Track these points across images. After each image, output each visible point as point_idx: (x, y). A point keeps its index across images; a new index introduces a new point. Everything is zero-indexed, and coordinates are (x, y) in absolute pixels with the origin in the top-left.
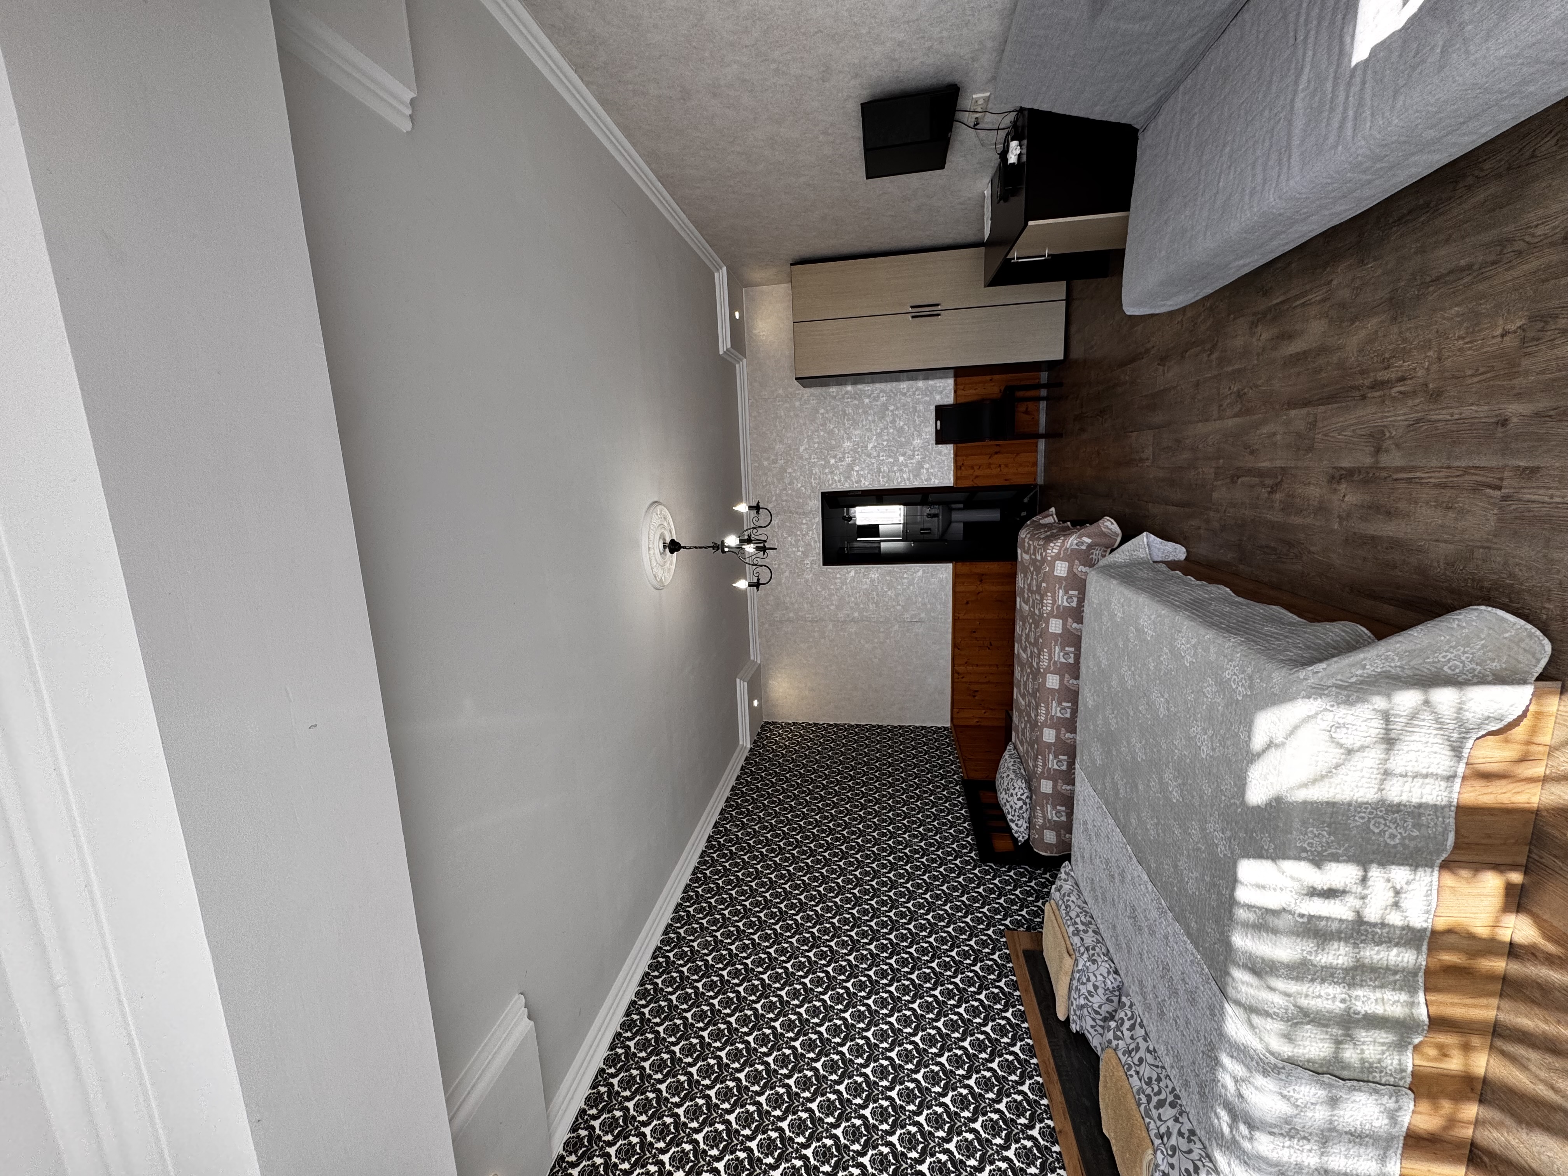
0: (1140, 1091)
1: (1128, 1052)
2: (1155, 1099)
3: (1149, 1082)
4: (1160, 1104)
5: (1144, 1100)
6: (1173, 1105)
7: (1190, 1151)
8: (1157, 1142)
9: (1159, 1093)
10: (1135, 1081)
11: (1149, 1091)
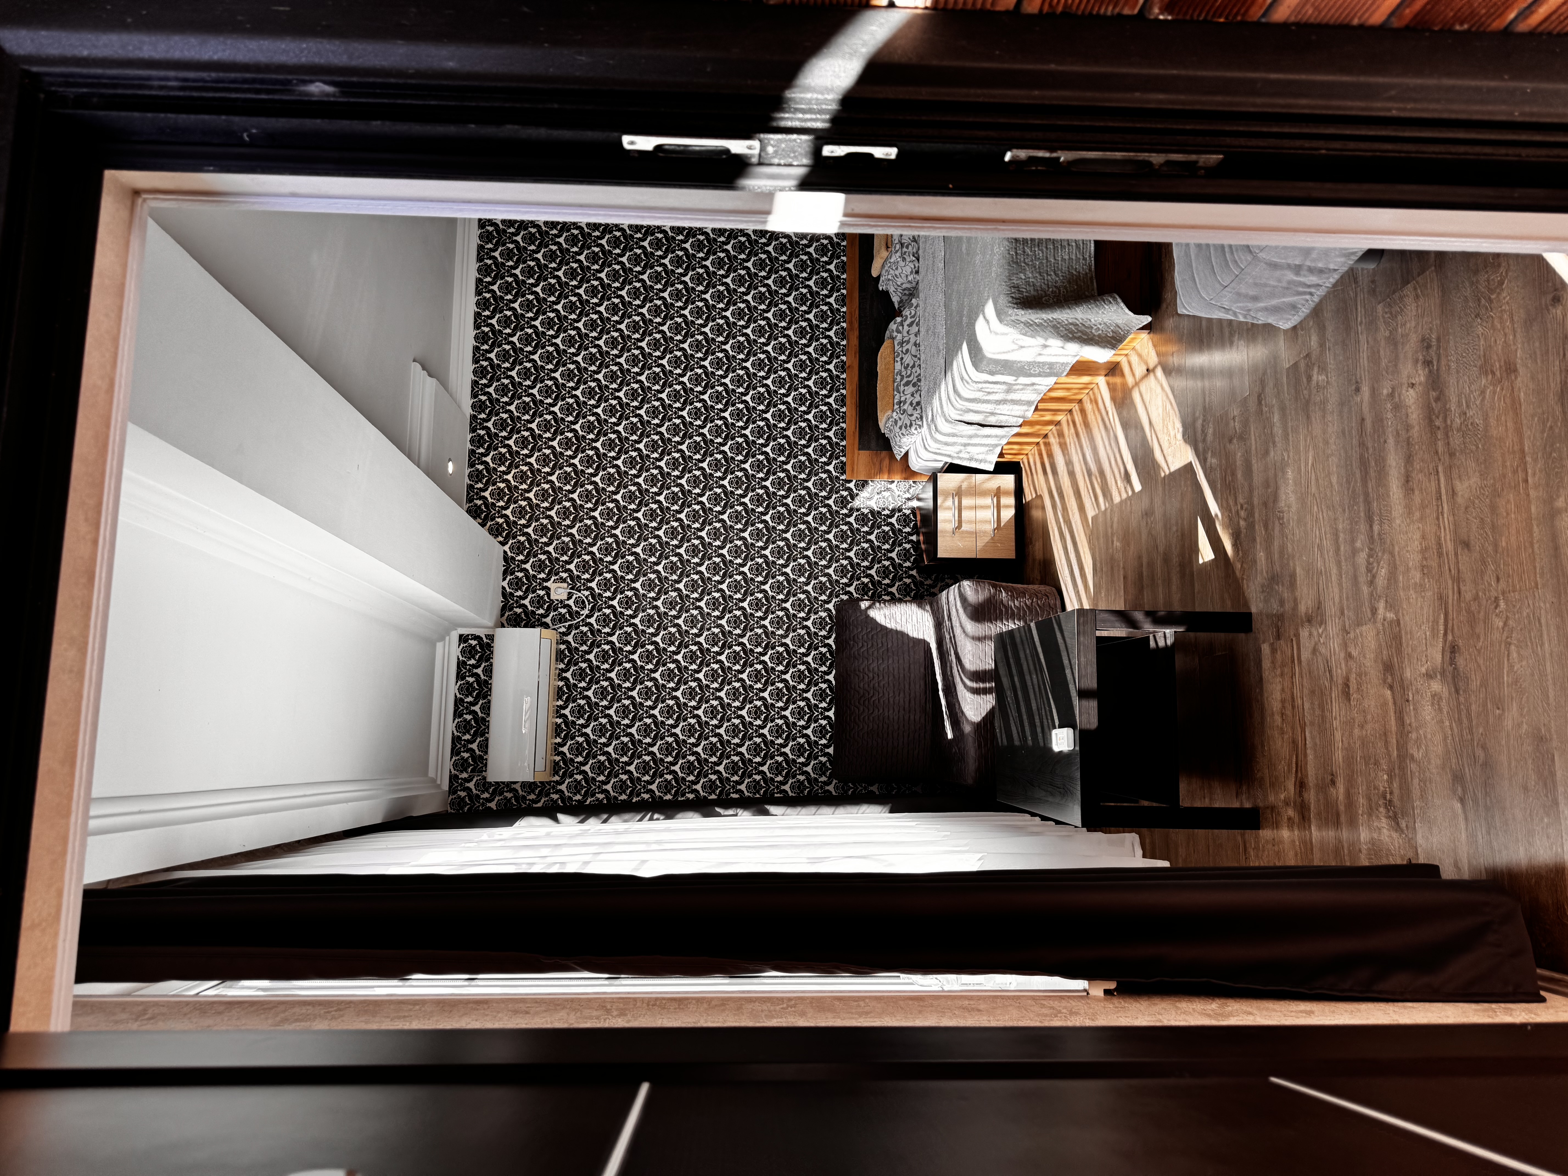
0: (900, 372)
1: (901, 344)
2: (905, 380)
3: (906, 368)
4: (907, 384)
5: (899, 378)
6: (914, 385)
7: (911, 415)
8: (896, 407)
9: (909, 376)
10: (898, 366)
11: (904, 373)
